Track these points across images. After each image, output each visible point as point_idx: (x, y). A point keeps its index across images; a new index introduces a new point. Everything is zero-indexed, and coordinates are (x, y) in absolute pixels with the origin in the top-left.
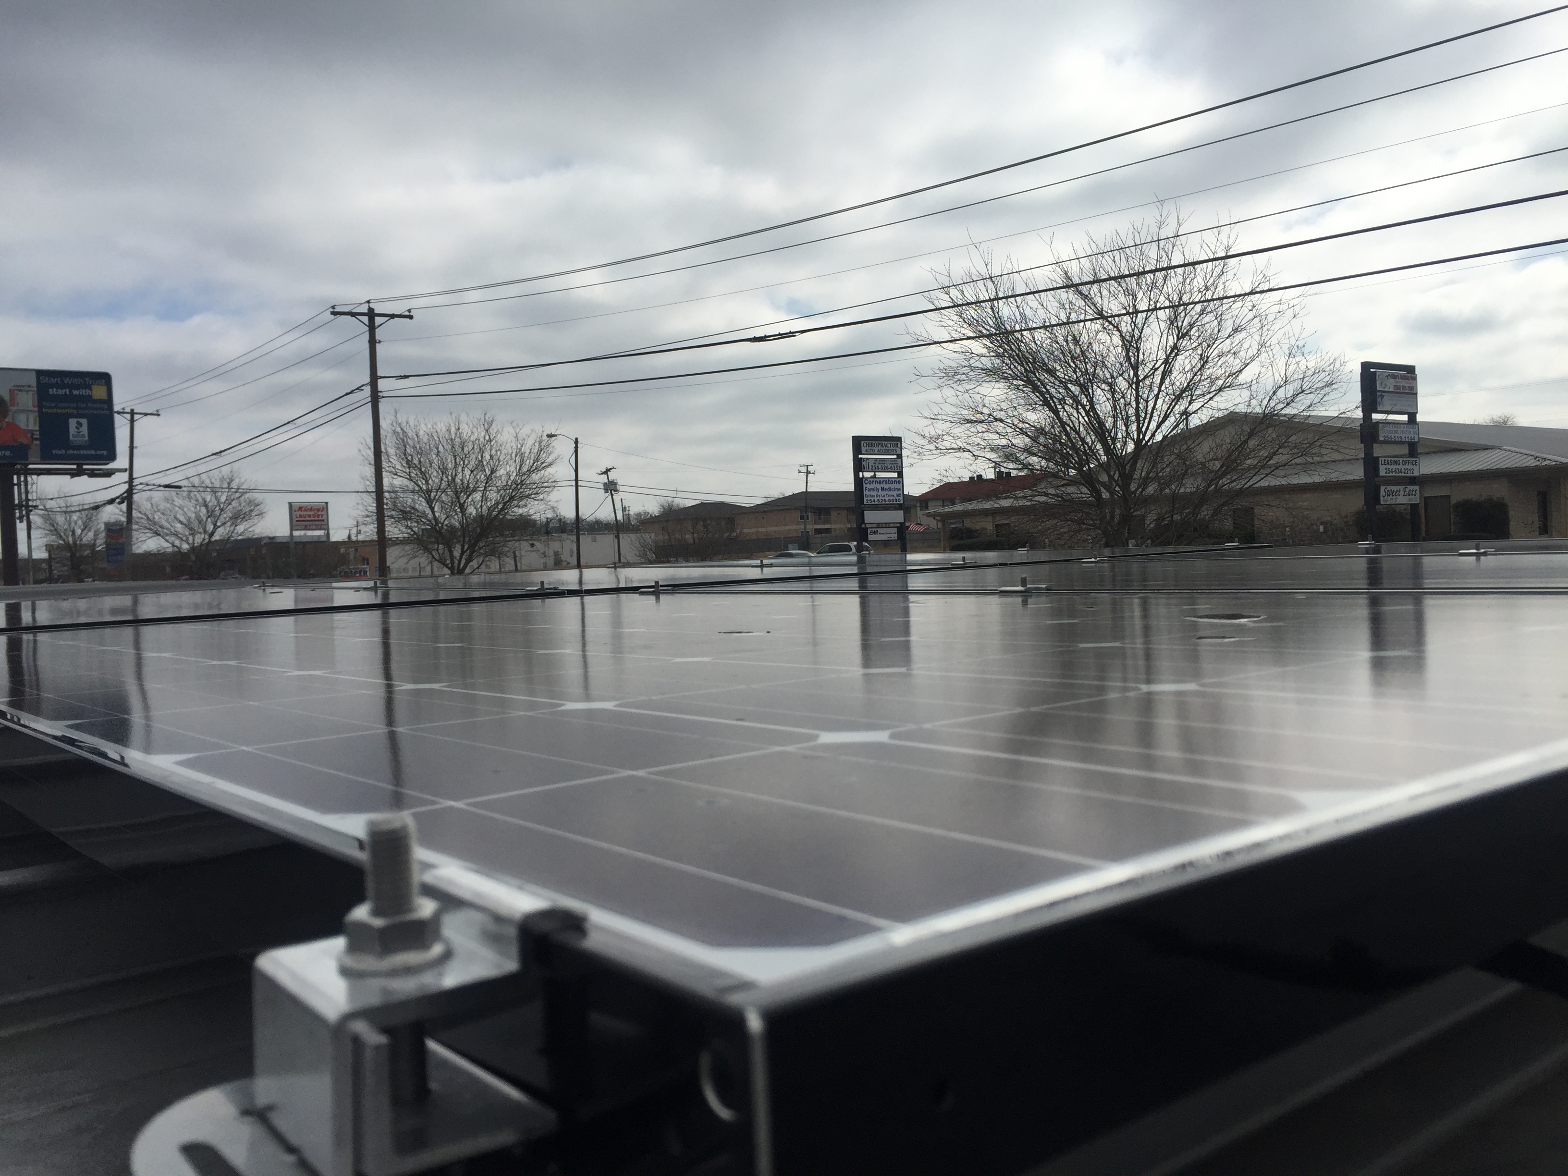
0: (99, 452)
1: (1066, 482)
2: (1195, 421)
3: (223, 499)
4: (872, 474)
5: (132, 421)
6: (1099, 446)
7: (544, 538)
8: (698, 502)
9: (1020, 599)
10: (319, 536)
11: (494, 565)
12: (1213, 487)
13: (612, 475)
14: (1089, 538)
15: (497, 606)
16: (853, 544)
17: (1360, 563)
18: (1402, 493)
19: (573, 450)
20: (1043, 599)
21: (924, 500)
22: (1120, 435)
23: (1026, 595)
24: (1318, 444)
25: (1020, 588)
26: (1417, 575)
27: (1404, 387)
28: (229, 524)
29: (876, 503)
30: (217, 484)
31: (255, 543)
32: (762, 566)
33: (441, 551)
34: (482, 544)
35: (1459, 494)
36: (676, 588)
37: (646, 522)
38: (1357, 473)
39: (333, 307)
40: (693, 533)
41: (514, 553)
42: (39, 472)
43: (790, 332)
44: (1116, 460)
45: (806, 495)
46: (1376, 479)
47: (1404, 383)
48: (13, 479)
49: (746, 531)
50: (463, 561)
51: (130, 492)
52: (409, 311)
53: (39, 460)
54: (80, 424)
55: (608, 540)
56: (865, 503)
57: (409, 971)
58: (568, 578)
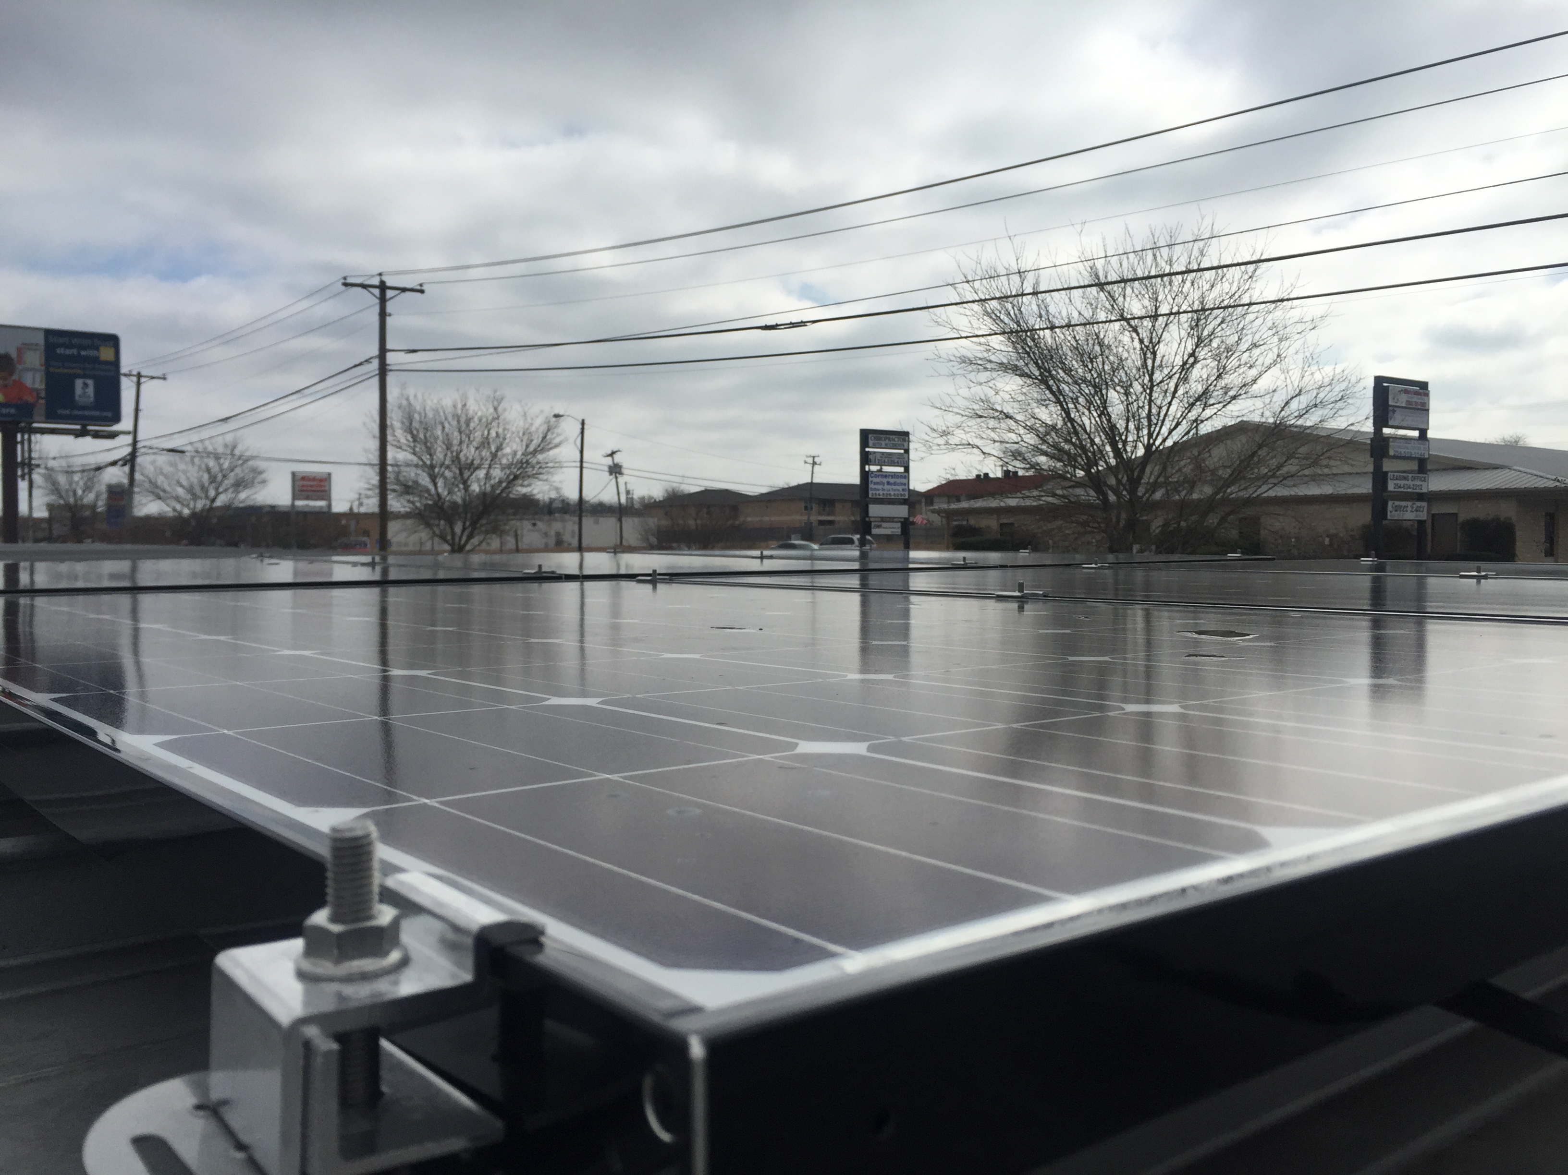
0: (105, 414)
1: (1072, 483)
2: (1205, 429)
3: (226, 465)
4: (878, 468)
5: (139, 384)
6: (1108, 448)
7: (546, 518)
8: (703, 489)
9: (1015, 605)
10: (321, 507)
11: (495, 543)
12: (1221, 494)
13: (618, 458)
14: (1094, 541)
15: (497, 588)
16: (856, 537)
17: (1363, 582)
18: (1409, 509)
19: (579, 430)
20: (1040, 605)
21: (930, 496)
22: (1130, 439)
23: (1022, 601)
24: (1327, 455)
25: (1017, 594)
26: (1420, 596)
27: (1416, 403)
28: (231, 490)
29: (881, 497)
30: (221, 450)
31: (256, 512)
32: (762, 557)
33: (442, 527)
34: (484, 521)
35: (1466, 512)
36: (674, 577)
37: (649, 507)
38: (1365, 487)
39: (345, 278)
40: (696, 520)
41: (516, 531)
42: (43, 431)
43: (802, 322)
44: (1125, 464)
45: (811, 486)
46: (1385, 494)
47: (1416, 399)
48: (16, 437)
49: (749, 519)
50: (464, 538)
51: (133, 455)
52: (421, 285)
53: (43, 419)
54: (86, 385)
55: (609, 523)
56: (870, 496)
57: (365, 977)
58: (568, 562)
